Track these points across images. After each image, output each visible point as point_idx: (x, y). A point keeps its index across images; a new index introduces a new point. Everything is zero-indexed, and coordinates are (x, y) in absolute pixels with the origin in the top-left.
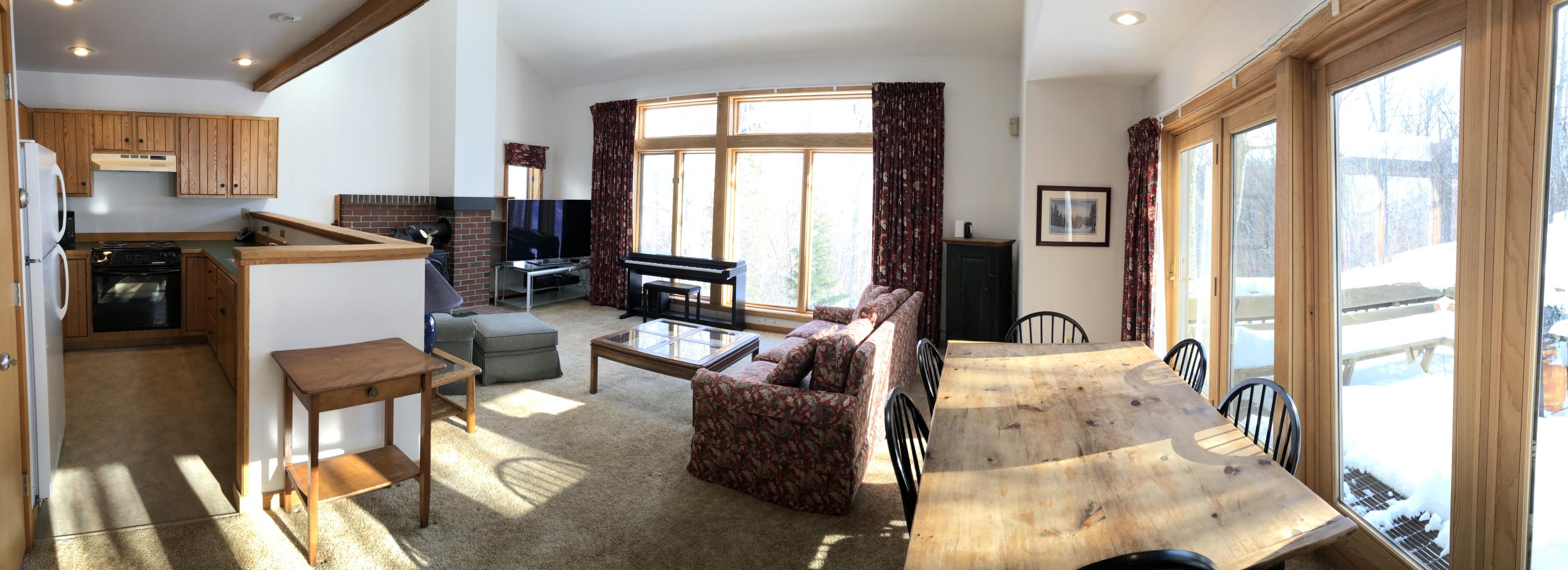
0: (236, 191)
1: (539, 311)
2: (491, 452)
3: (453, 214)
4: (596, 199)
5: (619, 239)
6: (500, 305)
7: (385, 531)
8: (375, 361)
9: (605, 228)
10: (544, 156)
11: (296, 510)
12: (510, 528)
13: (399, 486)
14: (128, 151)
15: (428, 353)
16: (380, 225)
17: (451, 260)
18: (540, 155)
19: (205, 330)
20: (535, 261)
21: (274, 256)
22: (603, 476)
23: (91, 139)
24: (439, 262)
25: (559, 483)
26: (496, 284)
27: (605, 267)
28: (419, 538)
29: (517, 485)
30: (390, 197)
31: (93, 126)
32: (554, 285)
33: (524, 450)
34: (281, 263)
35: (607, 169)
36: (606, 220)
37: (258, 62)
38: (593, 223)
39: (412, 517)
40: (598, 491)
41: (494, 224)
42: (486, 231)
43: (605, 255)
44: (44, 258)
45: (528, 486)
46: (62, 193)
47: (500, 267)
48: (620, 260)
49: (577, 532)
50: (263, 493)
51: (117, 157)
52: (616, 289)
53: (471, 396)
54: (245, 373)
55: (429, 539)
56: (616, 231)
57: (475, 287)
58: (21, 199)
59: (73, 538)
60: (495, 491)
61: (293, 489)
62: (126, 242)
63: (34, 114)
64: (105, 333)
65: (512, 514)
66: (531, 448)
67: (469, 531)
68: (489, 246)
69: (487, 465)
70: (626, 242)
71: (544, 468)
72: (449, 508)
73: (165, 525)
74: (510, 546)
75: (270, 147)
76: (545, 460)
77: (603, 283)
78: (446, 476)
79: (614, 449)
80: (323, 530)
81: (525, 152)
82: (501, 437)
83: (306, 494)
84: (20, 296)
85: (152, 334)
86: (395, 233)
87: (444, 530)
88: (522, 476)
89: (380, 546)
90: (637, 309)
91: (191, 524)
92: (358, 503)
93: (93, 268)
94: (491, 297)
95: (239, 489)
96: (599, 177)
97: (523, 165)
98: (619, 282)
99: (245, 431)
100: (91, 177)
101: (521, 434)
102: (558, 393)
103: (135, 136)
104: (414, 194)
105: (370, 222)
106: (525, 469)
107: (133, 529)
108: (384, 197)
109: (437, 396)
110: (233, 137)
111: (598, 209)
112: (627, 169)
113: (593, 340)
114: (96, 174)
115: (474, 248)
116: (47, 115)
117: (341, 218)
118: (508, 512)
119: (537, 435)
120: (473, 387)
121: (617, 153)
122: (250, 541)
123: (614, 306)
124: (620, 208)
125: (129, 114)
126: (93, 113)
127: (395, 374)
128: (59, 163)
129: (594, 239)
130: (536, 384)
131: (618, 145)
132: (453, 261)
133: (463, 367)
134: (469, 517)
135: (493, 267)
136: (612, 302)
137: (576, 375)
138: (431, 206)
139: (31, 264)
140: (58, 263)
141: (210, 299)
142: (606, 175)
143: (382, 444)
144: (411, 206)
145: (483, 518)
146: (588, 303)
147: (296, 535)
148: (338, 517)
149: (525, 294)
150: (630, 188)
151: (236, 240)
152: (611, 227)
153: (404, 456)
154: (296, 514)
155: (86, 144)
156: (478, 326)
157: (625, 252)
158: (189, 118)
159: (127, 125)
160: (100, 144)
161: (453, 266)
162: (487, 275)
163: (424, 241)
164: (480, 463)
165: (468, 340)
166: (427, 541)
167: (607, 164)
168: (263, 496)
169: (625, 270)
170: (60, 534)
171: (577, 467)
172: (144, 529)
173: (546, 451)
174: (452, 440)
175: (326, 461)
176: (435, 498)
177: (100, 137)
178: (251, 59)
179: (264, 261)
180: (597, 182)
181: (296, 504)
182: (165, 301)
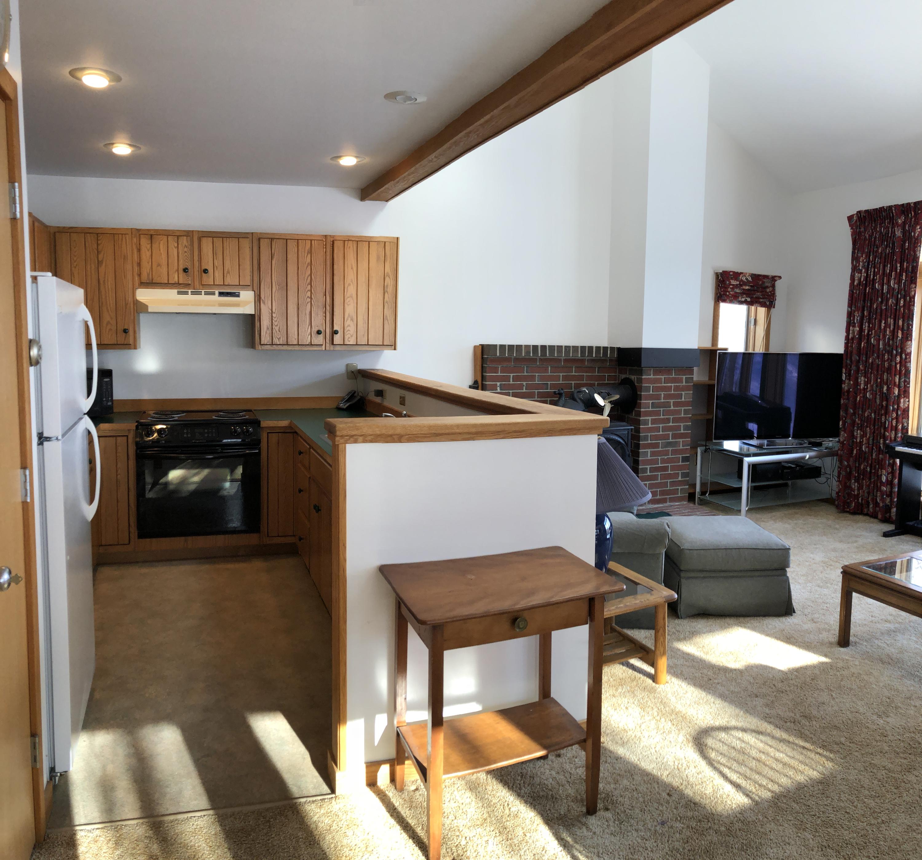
0: (338, 339)
1: (758, 516)
2: (689, 713)
3: (641, 373)
4: (851, 352)
5: (887, 412)
6: (703, 503)
7: (538, 820)
8: (523, 579)
9: (865, 396)
10: (774, 290)
11: (413, 788)
12: (716, 827)
13: (559, 756)
14: (187, 285)
15: (602, 570)
16: (537, 387)
17: (636, 436)
18: (767, 287)
19: (294, 536)
20: (754, 442)
21: (384, 432)
22: (860, 777)
23: (136, 269)
24: (619, 439)
25: (791, 773)
26: (698, 473)
27: (861, 456)
28: (584, 829)
29: (727, 766)
30: (552, 348)
31: (139, 250)
32: (783, 479)
33: (737, 716)
34: (394, 441)
35: (871, 306)
36: (866, 384)
37: (367, 160)
38: (846, 388)
39: (575, 800)
40: (853, 798)
41: (697, 387)
42: (686, 396)
43: (862, 437)
44: (63, 435)
45: (743, 769)
46: (91, 345)
47: (704, 448)
48: (887, 446)
49: (820, 853)
50: (366, 763)
51: (171, 294)
52: (879, 489)
53: (661, 631)
54: (341, 595)
55: (598, 830)
56: (882, 401)
57: (669, 476)
58: (32, 353)
59: (102, 828)
60: (694, 771)
61: (408, 758)
62: (183, 412)
63: (57, 234)
64: (154, 540)
65: (720, 809)
66: (748, 714)
67: (655, 823)
68: (690, 418)
69: (683, 732)
70: (897, 418)
71: (767, 748)
72: (626, 789)
73: (229, 811)
74: (715, 854)
75: (387, 279)
76: (769, 735)
77: (857, 481)
78: (623, 744)
79: (878, 738)
80: (451, 817)
81: (745, 284)
82: (704, 694)
83: (425, 765)
84: (28, 488)
85: (220, 540)
86: (560, 398)
87: (619, 820)
88: (734, 754)
89: (531, 841)
90: (911, 523)
91: (267, 810)
92: (501, 781)
93: (137, 448)
94: (691, 491)
95: (335, 760)
96: (857, 318)
97: (741, 303)
98: (884, 479)
99: (341, 678)
100: (135, 323)
101: (732, 692)
102: (789, 639)
103: (196, 264)
104: (587, 344)
105: (524, 383)
106: (738, 744)
107: (186, 816)
108: (544, 347)
109: (613, 630)
110: (333, 265)
111: (854, 368)
112: (904, 306)
113: (846, 566)
114: (143, 318)
115: (668, 420)
116: (74, 236)
117: (483, 378)
118: (713, 804)
119: (757, 696)
120: (664, 618)
121: (889, 282)
122: (349, 833)
123: (874, 516)
124: (890, 365)
125: (189, 234)
126: (138, 233)
127: (552, 597)
128: (88, 303)
129: (846, 411)
130: (755, 622)
131: (891, 271)
132: (638, 438)
133: (650, 590)
134: (656, 805)
135: (694, 448)
136: (871, 510)
137: (816, 616)
138: (611, 360)
139: (45, 443)
140: (86, 442)
141: (300, 491)
142: (869, 315)
143: (535, 697)
144: (582, 361)
145: (676, 808)
146: (833, 509)
147: (412, 822)
148: (474, 799)
149: (740, 490)
150: (908, 336)
151: (339, 409)
152: (874, 395)
153: (566, 714)
154: (412, 793)
155: (129, 276)
156: (673, 532)
157: (896, 434)
158: (272, 238)
159: (186, 249)
160: (148, 275)
161: (638, 446)
162: (685, 459)
163: (599, 410)
164: (673, 728)
165: (657, 552)
166: (594, 833)
167: (871, 300)
168: (367, 767)
169: (894, 463)
170: (83, 821)
171: (820, 754)
172: (201, 817)
173: (770, 723)
174: (633, 692)
175: (453, 721)
176: (607, 774)
177: (149, 266)
178: (356, 157)
179: (369, 438)
180: (854, 326)
181: (413, 779)
182: (240, 494)
